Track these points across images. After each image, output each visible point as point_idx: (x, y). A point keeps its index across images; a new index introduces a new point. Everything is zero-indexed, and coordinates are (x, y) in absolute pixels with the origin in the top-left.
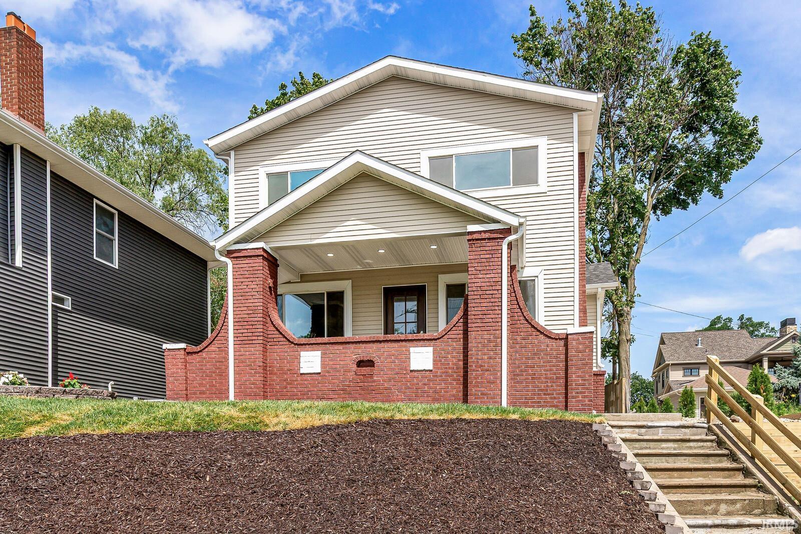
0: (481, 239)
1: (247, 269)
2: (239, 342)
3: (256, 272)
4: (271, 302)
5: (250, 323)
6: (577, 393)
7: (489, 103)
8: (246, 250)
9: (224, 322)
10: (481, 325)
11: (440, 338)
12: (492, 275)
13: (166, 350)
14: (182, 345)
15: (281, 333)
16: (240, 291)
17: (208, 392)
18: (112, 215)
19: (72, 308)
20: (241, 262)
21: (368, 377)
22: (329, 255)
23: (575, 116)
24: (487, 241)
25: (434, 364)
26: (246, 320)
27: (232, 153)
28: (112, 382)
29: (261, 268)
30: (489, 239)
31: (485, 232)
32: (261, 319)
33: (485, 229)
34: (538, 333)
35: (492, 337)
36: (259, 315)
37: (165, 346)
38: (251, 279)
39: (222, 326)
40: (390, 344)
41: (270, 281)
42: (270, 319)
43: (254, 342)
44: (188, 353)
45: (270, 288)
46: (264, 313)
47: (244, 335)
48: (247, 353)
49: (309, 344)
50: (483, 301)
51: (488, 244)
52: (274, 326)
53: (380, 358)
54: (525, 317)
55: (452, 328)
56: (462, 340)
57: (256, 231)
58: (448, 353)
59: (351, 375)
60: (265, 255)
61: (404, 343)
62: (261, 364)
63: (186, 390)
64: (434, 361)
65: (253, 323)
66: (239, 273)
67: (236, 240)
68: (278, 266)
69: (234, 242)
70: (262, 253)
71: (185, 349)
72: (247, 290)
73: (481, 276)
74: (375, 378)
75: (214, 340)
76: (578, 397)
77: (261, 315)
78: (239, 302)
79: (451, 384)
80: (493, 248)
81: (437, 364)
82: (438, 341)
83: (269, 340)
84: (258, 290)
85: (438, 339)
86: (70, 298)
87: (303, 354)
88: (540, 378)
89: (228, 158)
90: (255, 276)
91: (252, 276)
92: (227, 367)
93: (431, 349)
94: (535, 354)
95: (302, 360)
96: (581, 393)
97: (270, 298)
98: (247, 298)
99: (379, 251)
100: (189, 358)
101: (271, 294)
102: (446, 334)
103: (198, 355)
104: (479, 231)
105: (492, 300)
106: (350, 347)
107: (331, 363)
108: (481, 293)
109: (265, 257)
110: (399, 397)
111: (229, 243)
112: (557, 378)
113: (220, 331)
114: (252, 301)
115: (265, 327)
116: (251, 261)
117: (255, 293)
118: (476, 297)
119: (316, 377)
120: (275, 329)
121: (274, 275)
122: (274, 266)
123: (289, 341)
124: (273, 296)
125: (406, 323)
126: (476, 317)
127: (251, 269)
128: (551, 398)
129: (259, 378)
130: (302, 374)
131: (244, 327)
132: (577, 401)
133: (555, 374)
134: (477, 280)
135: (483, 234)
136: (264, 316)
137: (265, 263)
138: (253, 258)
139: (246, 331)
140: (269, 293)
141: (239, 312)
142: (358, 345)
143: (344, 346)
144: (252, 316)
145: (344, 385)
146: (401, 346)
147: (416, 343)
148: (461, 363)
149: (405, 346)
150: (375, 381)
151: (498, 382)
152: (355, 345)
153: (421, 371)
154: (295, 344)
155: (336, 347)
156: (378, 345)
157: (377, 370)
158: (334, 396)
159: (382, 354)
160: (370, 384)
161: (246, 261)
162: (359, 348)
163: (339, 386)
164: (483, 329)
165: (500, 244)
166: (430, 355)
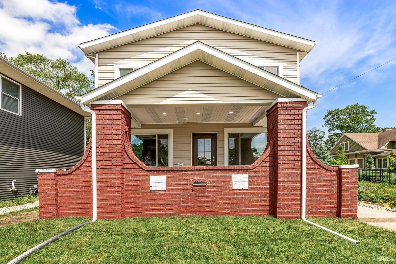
0: (288, 107)
1: (108, 118)
2: (101, 170)
3: (115, 121)
4: (126, 141)
5: (110, 156)
6: (347, 205)
8: (108, 105)
9: (89, 154)
10: (286, 162)
11: (253, 169)
12: (295, 131)
13: (39, 173)
14: (53, 170)
15: (135, 163)
16: (103, 133)
17: (75, 202)
18: (18, 86)
20: (103, 113)
21: (201, 193)
22: (163, 114)
23: (298, 53)
24: (291, 109)
25: (249, 185)
26: (106, 154)
27: (97, 55)
28: (15, 180)
29: (120, 118)
30: (292, 107)
31: (290, 102)
32: (120, 154)
33: (290, 101)
34: (320, 167)
35: (294, 170)
36: (118, 151)
37: (37, 171)
38: (112, 126)
39: (87, 157)
40: (217, 172)
41: (126, 128)
42: (127, 153)
43: (113, 170)
44: (58, 175)
45: (126, 132)
46: (122, 149)
47: (105, 164)
48: (108, 177)
49: (157, 171)
50: (288, 147)
51: (292, 111)
52: (130, 158)
53: (210, 181)
54: (311, 157)
55: (261, 163)
56: (268, 170)
57: (115, 92)
58: (259, 178)
59: (189, 192)
60: (123, 109)
61: (227, 172)
62: (120, 185)
63: (57, 201)
64: (249, 183)
65: (113, 156)
66: (102, 121)
67: (99, 98)
68: (131, 118)
69: (97, 99)
70: (121, 108)
71: (55, 173)
72: (108, 133)
73: (287, 131)
74: (207, 194)
75: (80, 166)
76: (348, 207)
77: (120, 151)
78: (101, 141)
79: (260, 198)
80: (295, 113)
81: (251, 185)
82: (251, 170)
83: (125, 167)
84: (117, 133)
85: (252, 169)
87: (152, 177)
88: (320, 195)
89: (94, 57)
90: (114, 123)
91: (112, 123)
92: (91, 186)
93: (247, 176)
94: (318, 180)
95: (151, 181)
96: (350, 205)
97: (126, 139)
98: (108, 138)
99: (197, 113)
100: (59, 179)
101: (127, 136)
102: (257, 166)
103: (68, 176)
104: (286, 102)
105: (295, 147)
106: (187, 173)
107: (174, 183)
108: (287, 141)
109: (123, 111)
110: (224, 206)
111: (93, 99)
112: (332, 195)
113: (85, 160)
114: (112, 141)
115: (122, 159)
116: (111, 113)
117: (114, 136)
118: (283, 144)
119: (162, 192)
120: (130, 160)
121: (129, 124)
122: (129, 118)
123: (141, 168)
124: (128, 137)
125: (204, 152)
126: (283, 157)
127: (111, 118)
128: (328, 207)
129: (117, 195)
130: (151, 191)
131: (105, 159)
132: (347, 210)
133: (330, 192)
134: (284, 133)
135: (288, 104)
136: (122, 152)
137: (123, 115)
138: (113, 111)
139: (107, 162)
140: (125, 136)
141: (101, 149)
142: (194, 172)
143: (183, 172)
144: (112, 151)
145: (183, 198)
146: (225, 173)
147: (235, 171)
148: (268, 185)
149: (229, 174)
150: (207, 196)
151: (299, 199)
152: (191, 172)
153: (240, 189)
154: (146, 171)
155: (177, 173)
156: (209, 172)
157: (209, 188)
158: (176, 205)
159: (212, 178)
160: (203, 198)
161: (108, 113)
162: (195, 174)
163: (179, 199)
164: (288, 165)
165: (301, 111)
166: (247, 180)
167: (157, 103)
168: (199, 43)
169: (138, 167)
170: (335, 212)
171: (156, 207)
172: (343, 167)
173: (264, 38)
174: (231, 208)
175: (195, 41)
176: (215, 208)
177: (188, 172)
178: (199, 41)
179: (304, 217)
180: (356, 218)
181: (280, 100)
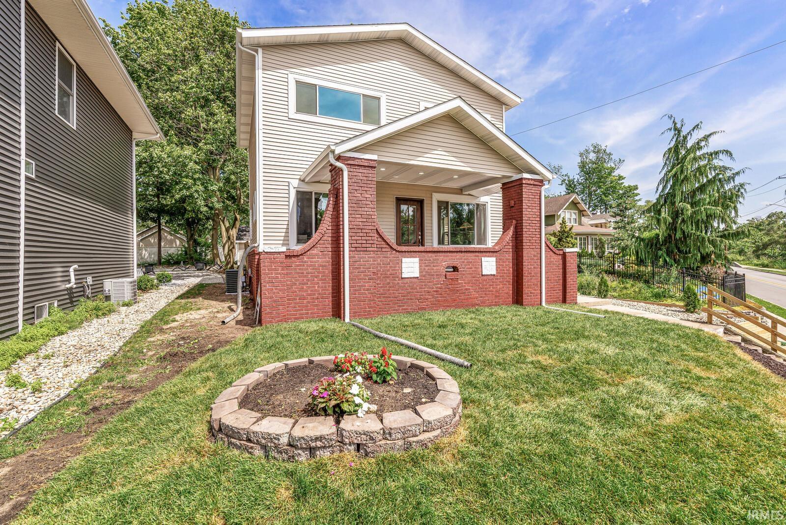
0: (530, 184)
1: (361, 178)
2: (353, 249)
3: (370, 182)
5: (364, 231)
7: (460, 82)
8: (360, 159)
9: (328, 226)
10: (530, 244)
11: (499, 251)
12: (535, 211)
13: (263, 253)
15: (385, 241)
16: (355, 198)
18: (71, 66)
19: (36, 176)
20: (355, 170)
21: (455, 281)
23: (504, 107)
24: (532, 186)
25: (496, 270)
26: (360, 227)
27: (260, 51)
28: (76, 266)
29: (375, 179)
30: (534, 185)
32: (375, 228)
33: (532, 178)
35: (535, 253)
36: (373, 224)
38: (366, 189)
43: (367, 249)
44: (287, 256)
47: (357, 242)
48: (361, 260)
49: (408, 252)
50: (530, 228)
51: (533, 189)
53: (461, 265)
58: (504, 262)
59: (442, 279)
61: (477, 254)
64: (496, 268)
66: (354, 181)
70: (376, 165)
72: (361, 198)
73: (530, 210)
74: (459, 281)
76: (571, 292)
77: (375, 224)
78: (353, 209)
79: (505, 285)
80: (536, 192)
81: (498, 270)
82: (497, 253)
84: (371, 199)
86: (34, 163)
87: (404, 260)
89: (254, 53)
90: (369, 186)
91: (366, 185)
93: (494, 259)
95: (404, 265)
96: (572, 290)
98: (361, 206)
100: (287, 261)
102: (503, 248)
103: (299, 258)
104: (528, 179)
105: (535, 226)
107: (427, 268)
108: (529, 222)
110: (475, 296)
112: (559, 280)
113: (324, 235)
114: (365, 209)
116: (365, 171)
117: (368, 202)
118: (527, 224)
119: (416, 280)
123: (392, 248)
126: (527, 238)
127: (365, 178)
128: (556, 293)
129: (372, 284)
130: (403, 278)
131: (358, 234)
132: (570, 295)
133: (558, 277)
134: (527, 213)
135: (530, 181)
138: (366, 168)
139: (360, 238)
142: (446, 254)
143: (436, 254)
144: (366, 224)
145: (437, 288)
146: (476, 256)
147: (484, 254)
148: (511, 269)
149: (478, 256)
150: (459, 284)
151: (539, 285)
152: (443, 254)
153: (489, 275)
154: (397, 251)
155: (430, 255)
156: (460, 254)
157: (461, 274)
158: (430, 297)
159: (463, 262)
160: (456, 286)
161: (361, 171)
162: (447, 256)
163: (433, 288)
164: (531, 247)
165: (539, 189)
166: (494, 264)
167: (407, 162)
168: (459, 98)
169: (387, 246)
170: (561, 298)
171: (408, 299)
172: (568, 250)
173: (473, 80)
174: (481, 297)
175: (455, 96)
176: (467, 299)
177: (441, 254)
178: (460, 97)
179: (544, 304)
180: (576, 303)
181: (526, 176)
